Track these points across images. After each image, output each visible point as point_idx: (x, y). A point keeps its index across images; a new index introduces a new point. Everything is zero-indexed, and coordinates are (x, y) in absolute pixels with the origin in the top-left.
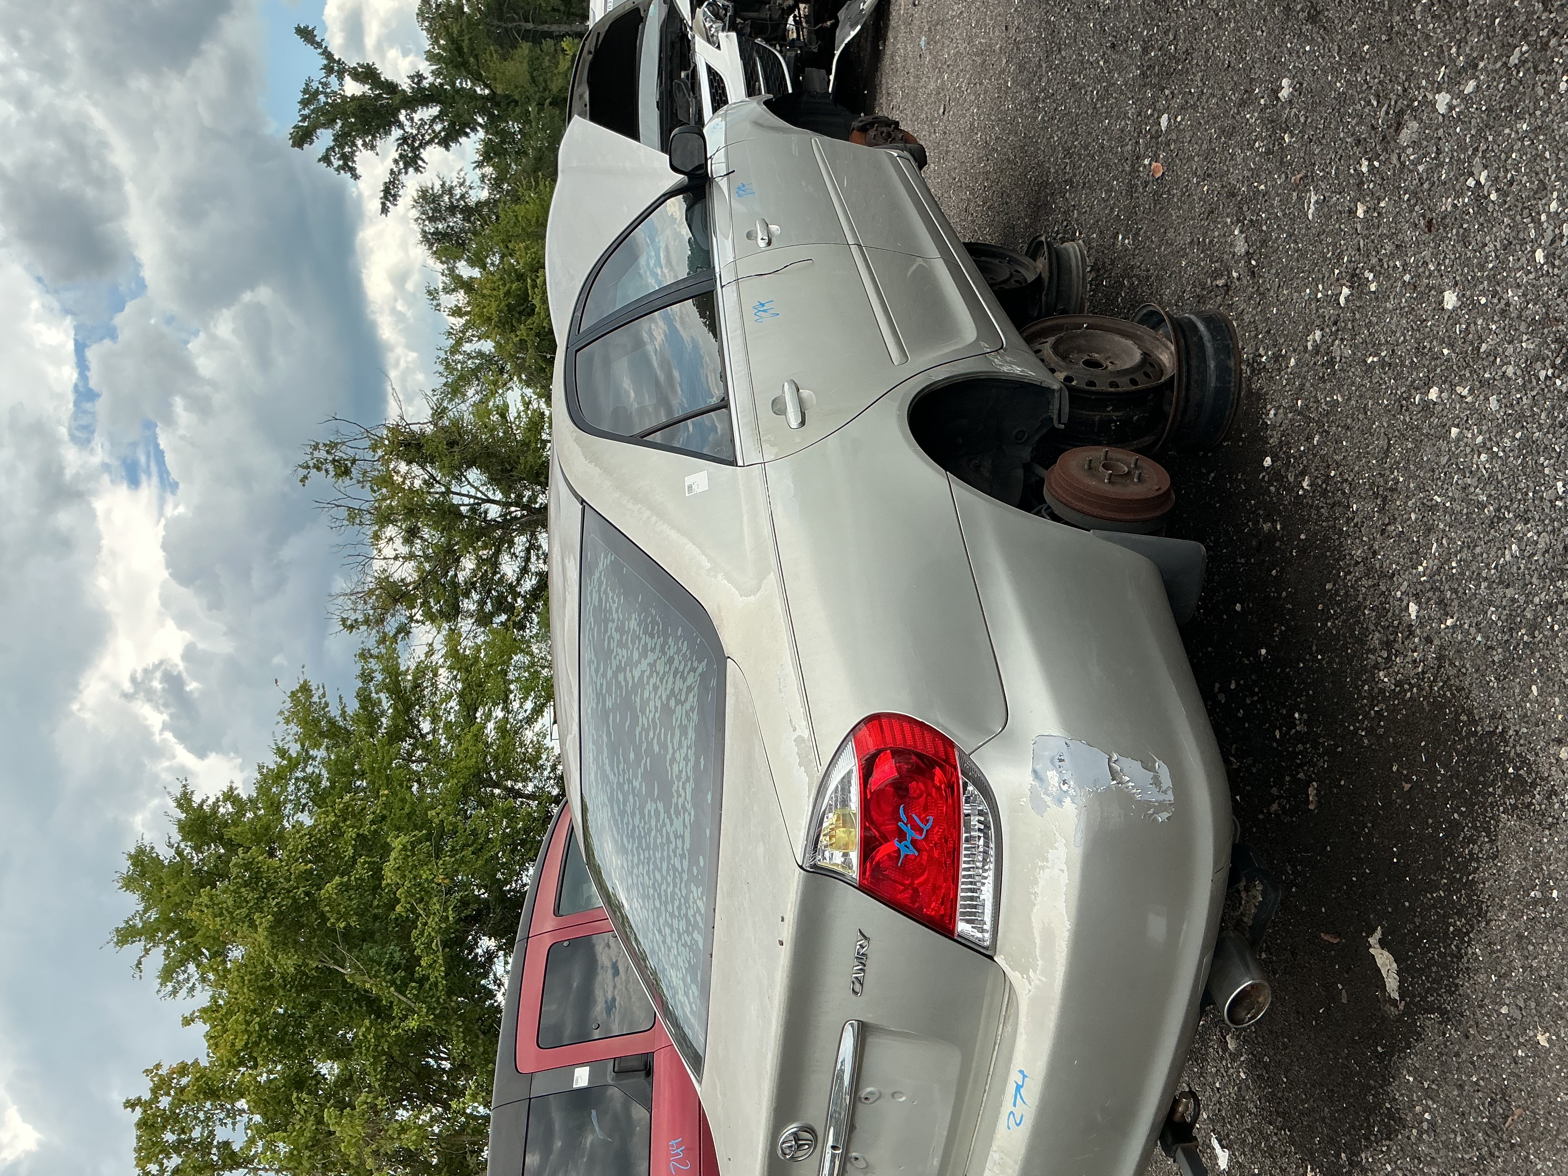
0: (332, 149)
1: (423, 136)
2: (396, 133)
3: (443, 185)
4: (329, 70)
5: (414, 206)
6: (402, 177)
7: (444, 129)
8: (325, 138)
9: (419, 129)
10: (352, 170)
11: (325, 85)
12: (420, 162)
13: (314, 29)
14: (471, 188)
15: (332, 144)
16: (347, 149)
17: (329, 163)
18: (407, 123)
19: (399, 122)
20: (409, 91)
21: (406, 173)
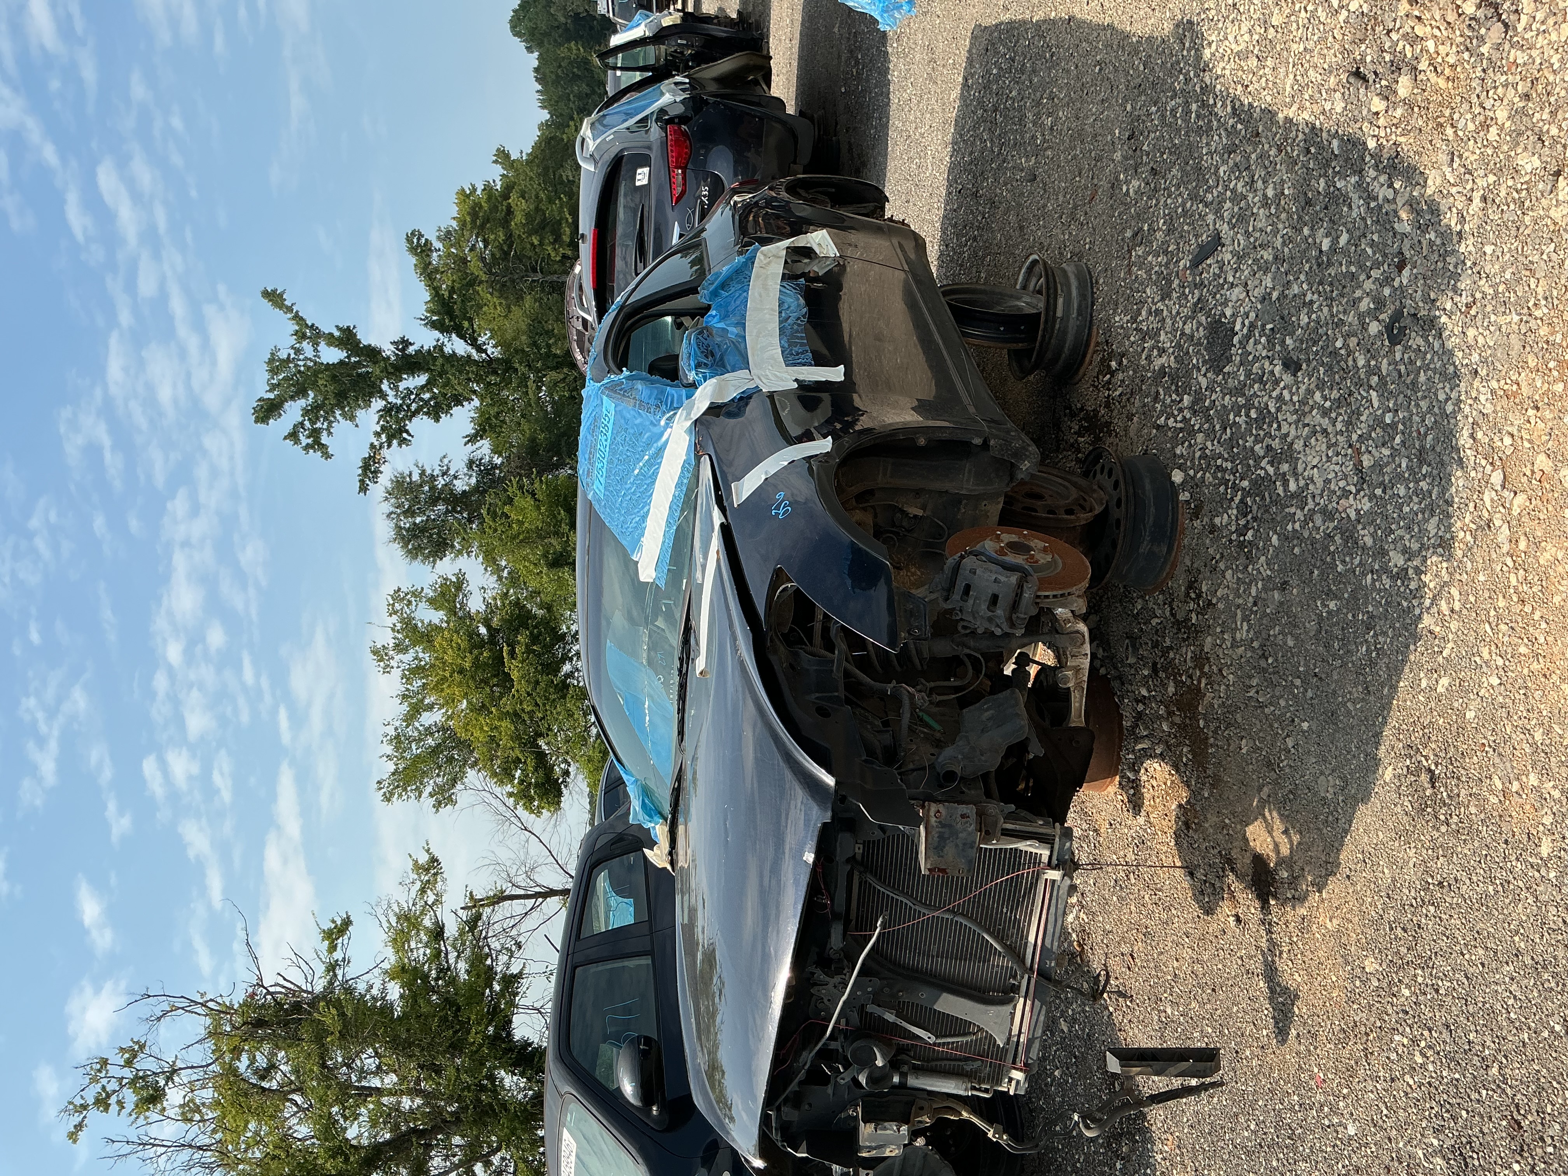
0: (302, 424)
1: (409, 406)
2: (378, 404)
3: (423, 473)
4: (300, 336)
5: (387, 499)
6: (385, 452)
7: (433, 397)
8: (293, 411)
9: (403, 398)
10: (323, 448)
11: (298, 351)
12: (405, 435)
13: (284, 292)
14: (456, 477)
15: (301, 419)
16: (319, 425)
17: (297, 441)
18: (391, 393)
19: (381, 391)
20: (393, 358)
21: (389, 446)
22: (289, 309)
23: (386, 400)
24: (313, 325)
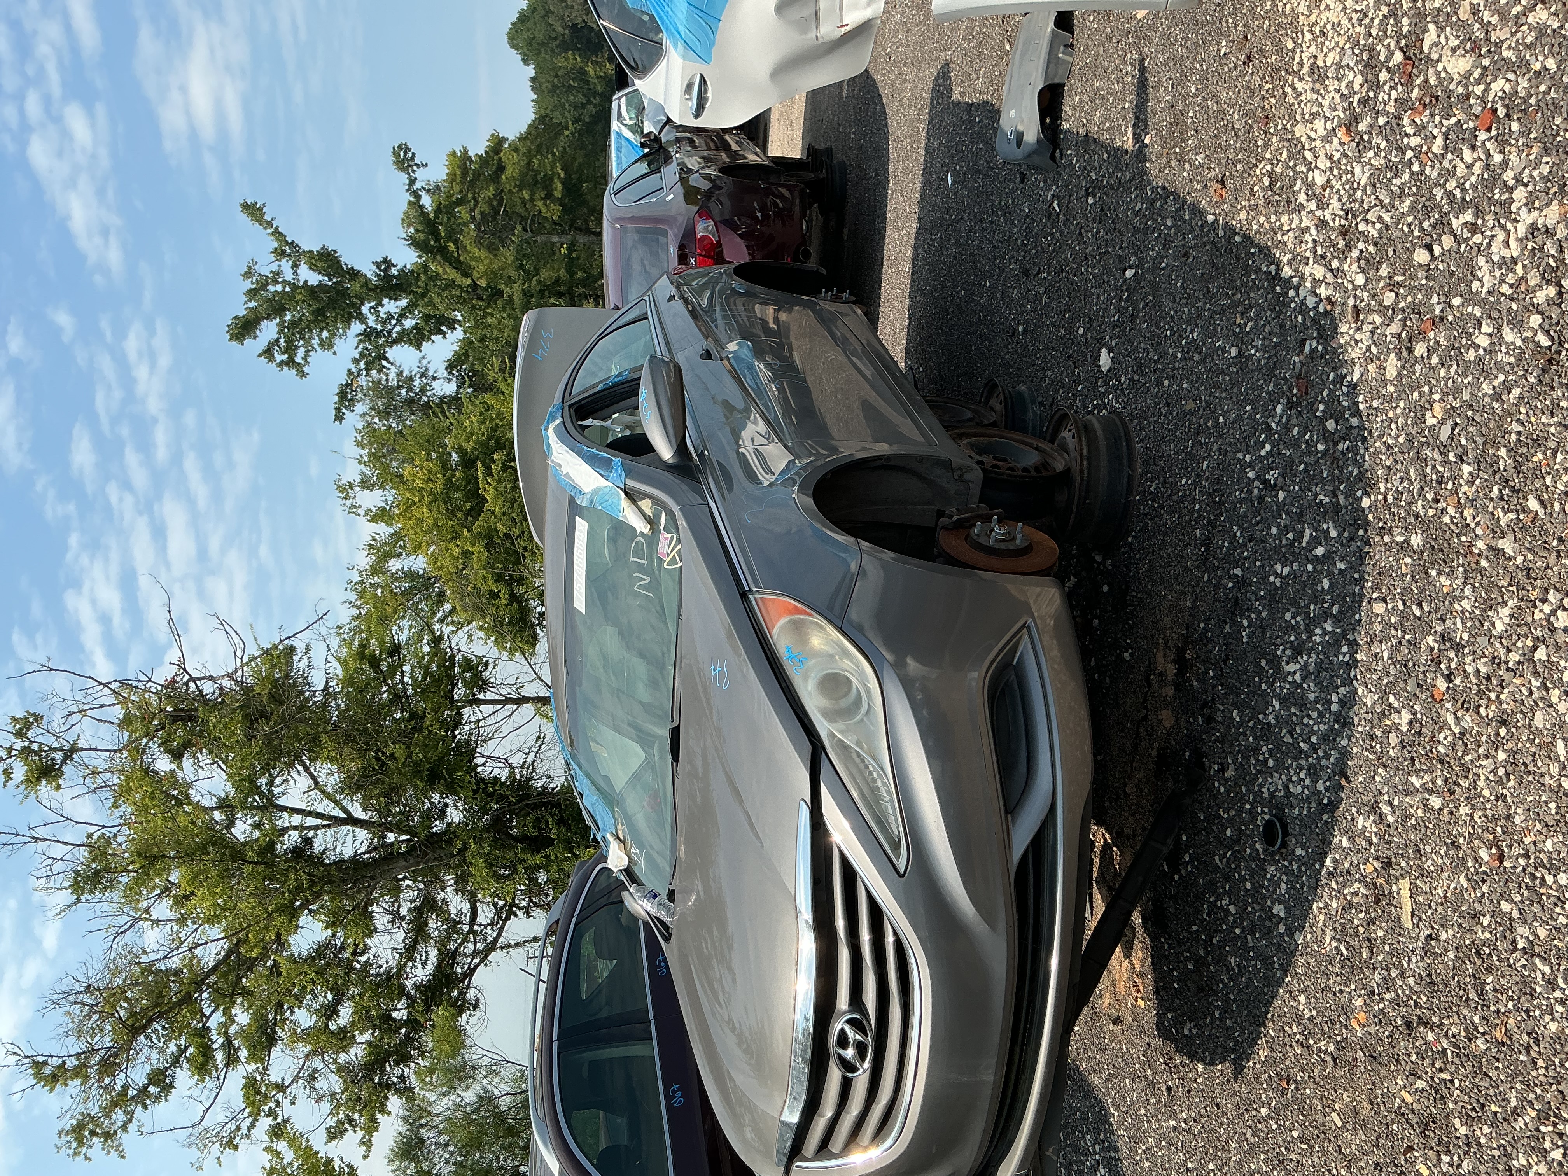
22: (270, 224)
23: (366, 324)
24: (293, 242)
